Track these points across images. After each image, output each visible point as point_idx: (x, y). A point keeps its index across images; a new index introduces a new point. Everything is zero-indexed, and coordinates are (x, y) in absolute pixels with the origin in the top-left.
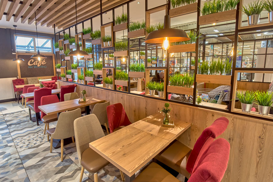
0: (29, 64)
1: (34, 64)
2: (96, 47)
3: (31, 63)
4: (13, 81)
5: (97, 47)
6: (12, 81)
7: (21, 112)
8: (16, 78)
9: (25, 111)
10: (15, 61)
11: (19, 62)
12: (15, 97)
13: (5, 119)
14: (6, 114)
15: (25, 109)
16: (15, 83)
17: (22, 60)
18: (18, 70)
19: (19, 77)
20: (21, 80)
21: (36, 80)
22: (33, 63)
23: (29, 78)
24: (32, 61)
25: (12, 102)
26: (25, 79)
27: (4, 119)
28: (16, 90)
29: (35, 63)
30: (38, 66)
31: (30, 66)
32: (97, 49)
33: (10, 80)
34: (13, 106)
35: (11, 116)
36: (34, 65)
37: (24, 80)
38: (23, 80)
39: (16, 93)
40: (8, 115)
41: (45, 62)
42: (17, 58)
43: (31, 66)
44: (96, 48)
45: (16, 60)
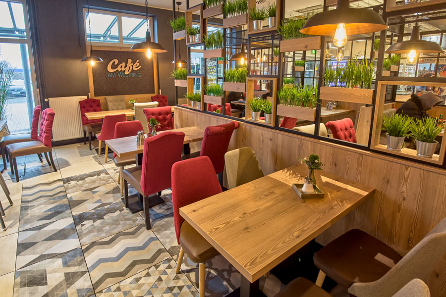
0: (110, 69)
1: (119, 69)
2: (231, 34)
3: (114, 67)
4: (80, 102)
5: (234, 35)
6: (78, 103)
7: (98, 173)
8: (85, 97)
9: (107, 173)
10: (85, 62)
11: (92, 63)
12: (83, 136)
13: (69, 196)
14: (68, 180)
15: (106, 166)
16: (84, 107)
17: (100, 60)
18: (89, 82)
19: (91, 95)
20: (94, 101)
21: (122, 101)
22: (117, 66)
23: (109, 98)
24: (114, 62)
25: (78, 145)
26: (101, 98)
27: (66, 196)
28: (85, 121)
29: (121, 68)
30: (126, 73)
31: (111, 73)
32: (234, 40)
33: (75, 100)
34: (82, 156)
35: (81, 186)
36: (119, 72)
37: (101, 101)
38: (99, 100)
39: (86, 128)
40: (73, 183)
41: (138, 64)
42: (89, 55)
43: (114, 72)
44: (231, 38)
45: (87, 59)
